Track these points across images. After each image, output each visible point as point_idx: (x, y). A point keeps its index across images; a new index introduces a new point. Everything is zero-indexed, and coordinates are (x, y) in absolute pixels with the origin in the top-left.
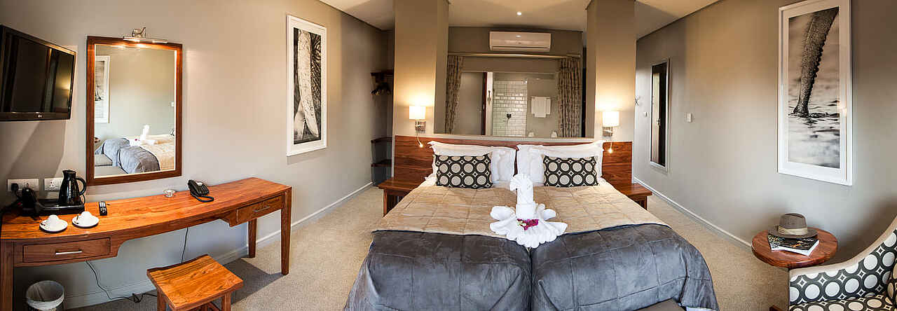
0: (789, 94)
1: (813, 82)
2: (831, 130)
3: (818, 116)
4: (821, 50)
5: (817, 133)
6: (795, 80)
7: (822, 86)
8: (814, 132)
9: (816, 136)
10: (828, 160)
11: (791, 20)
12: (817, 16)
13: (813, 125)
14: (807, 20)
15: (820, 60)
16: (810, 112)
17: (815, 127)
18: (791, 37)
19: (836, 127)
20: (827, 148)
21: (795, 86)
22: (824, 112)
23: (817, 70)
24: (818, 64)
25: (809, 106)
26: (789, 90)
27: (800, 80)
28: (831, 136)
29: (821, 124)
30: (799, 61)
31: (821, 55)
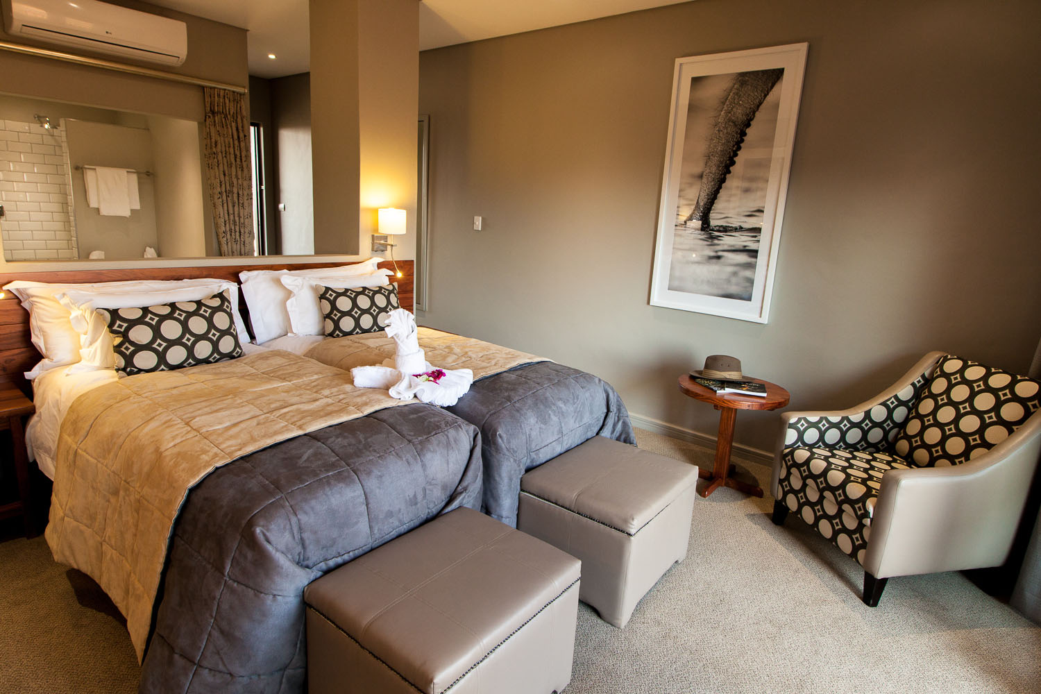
1: (723, 180)
3: (725, 229)
4: (743, 134)
5: (720, 254)
6: (693, 176)
8: (716, 252)
9: (719, 257)
10: (733, 289)
12: (744, 79)
13: (716, 242)
15: (739, 148)
16: (713, 223)
17: (718, 245)
18: (693, 108)
19: (753, 246)
20: (735, 274)
21: (691, 185)
22: (736, 224)
23: (733, 163)
24: (736, 155)
25: (712, 215)
27: (701, 176)
28: (743, 258)
29: (727, 241)
31: (742, 141)
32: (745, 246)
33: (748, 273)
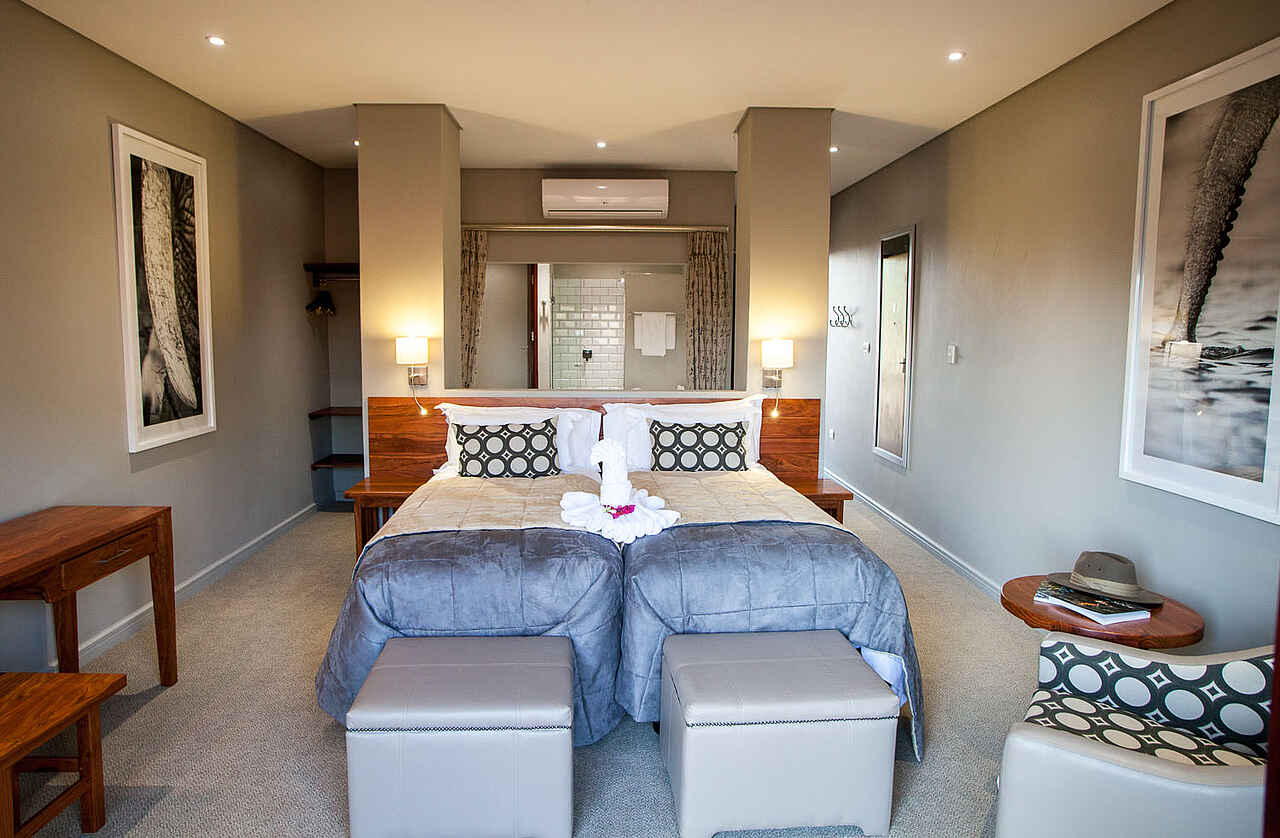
0: (1155, 303)
1: (1212, 272)
2: (1248, 389)
4: (1240, 190)
5: (1212, 395)
6: (1171, 269)
7: (1233, 282)
8: (1207, 392)
11: (1173, 121)
12: (1239, 101)
13: (1205, 375)
14: (1210, 120)
15: (1234, 216)
17: (1211, 380)
19: (1261, 382)
20: (1236, 431)
21: (1169, 283)
22: (1233, 345)
23: (1225, 241)
24: (1230, 227)
26: (1157, 294)
27: (1181, 269)
28: (1245, 404)
30: (1182, 223)
31: (1239, 203)
32: (1249, 383)
33: (1256, 431)
